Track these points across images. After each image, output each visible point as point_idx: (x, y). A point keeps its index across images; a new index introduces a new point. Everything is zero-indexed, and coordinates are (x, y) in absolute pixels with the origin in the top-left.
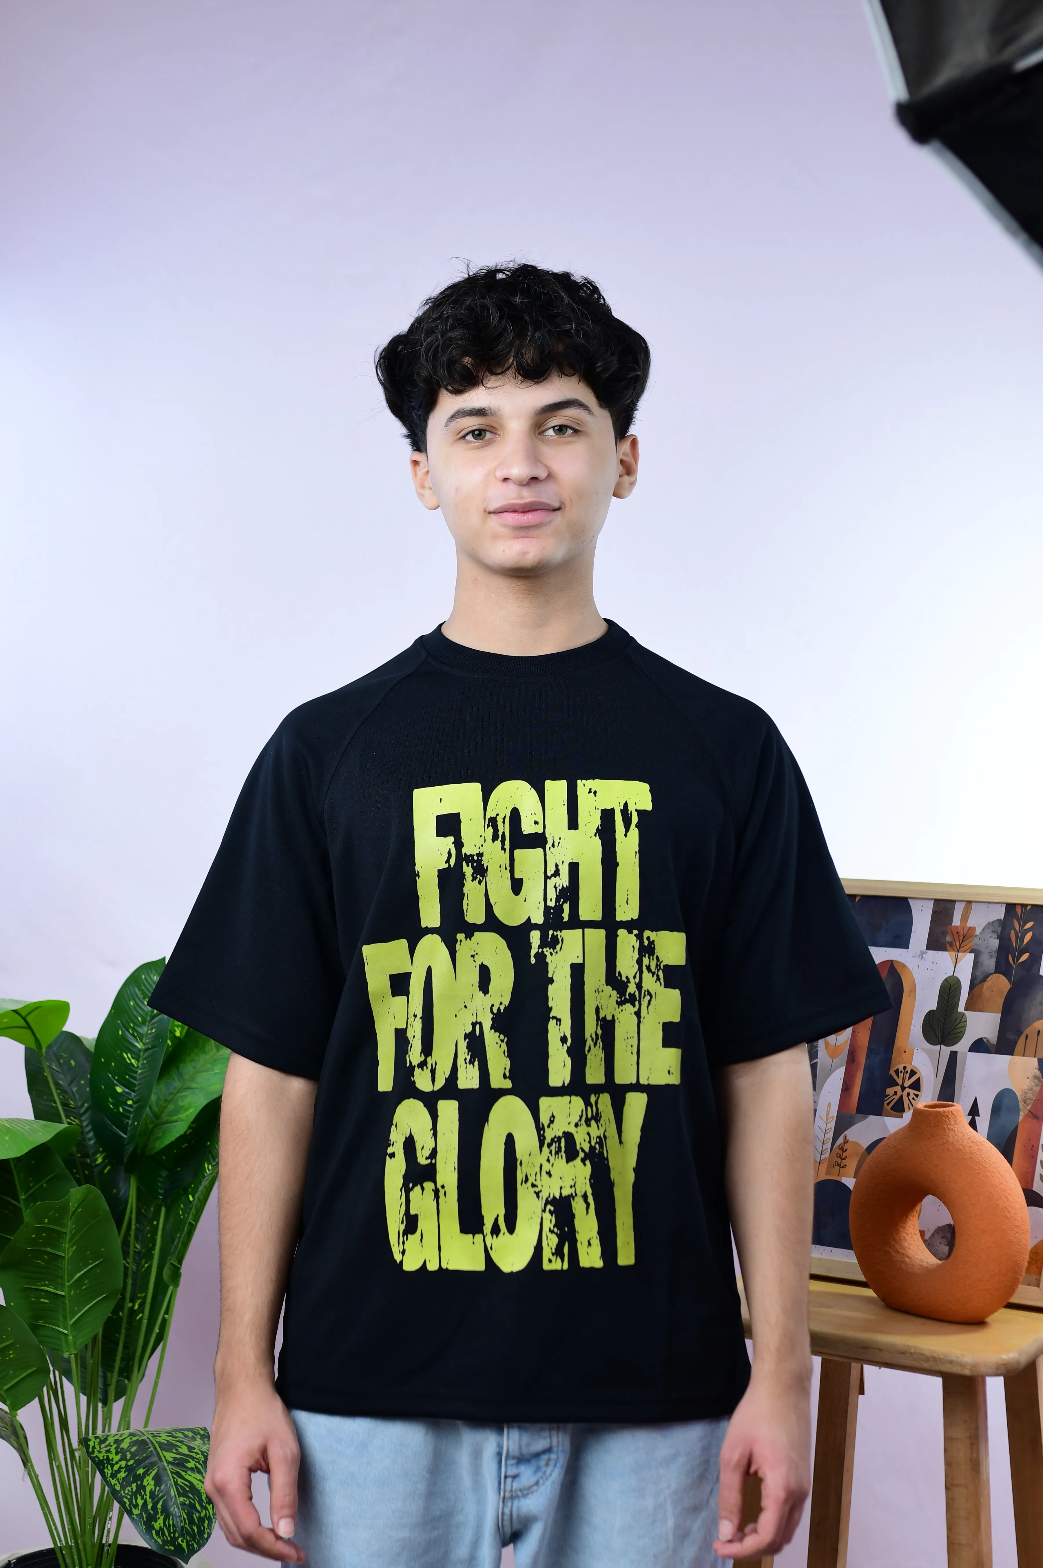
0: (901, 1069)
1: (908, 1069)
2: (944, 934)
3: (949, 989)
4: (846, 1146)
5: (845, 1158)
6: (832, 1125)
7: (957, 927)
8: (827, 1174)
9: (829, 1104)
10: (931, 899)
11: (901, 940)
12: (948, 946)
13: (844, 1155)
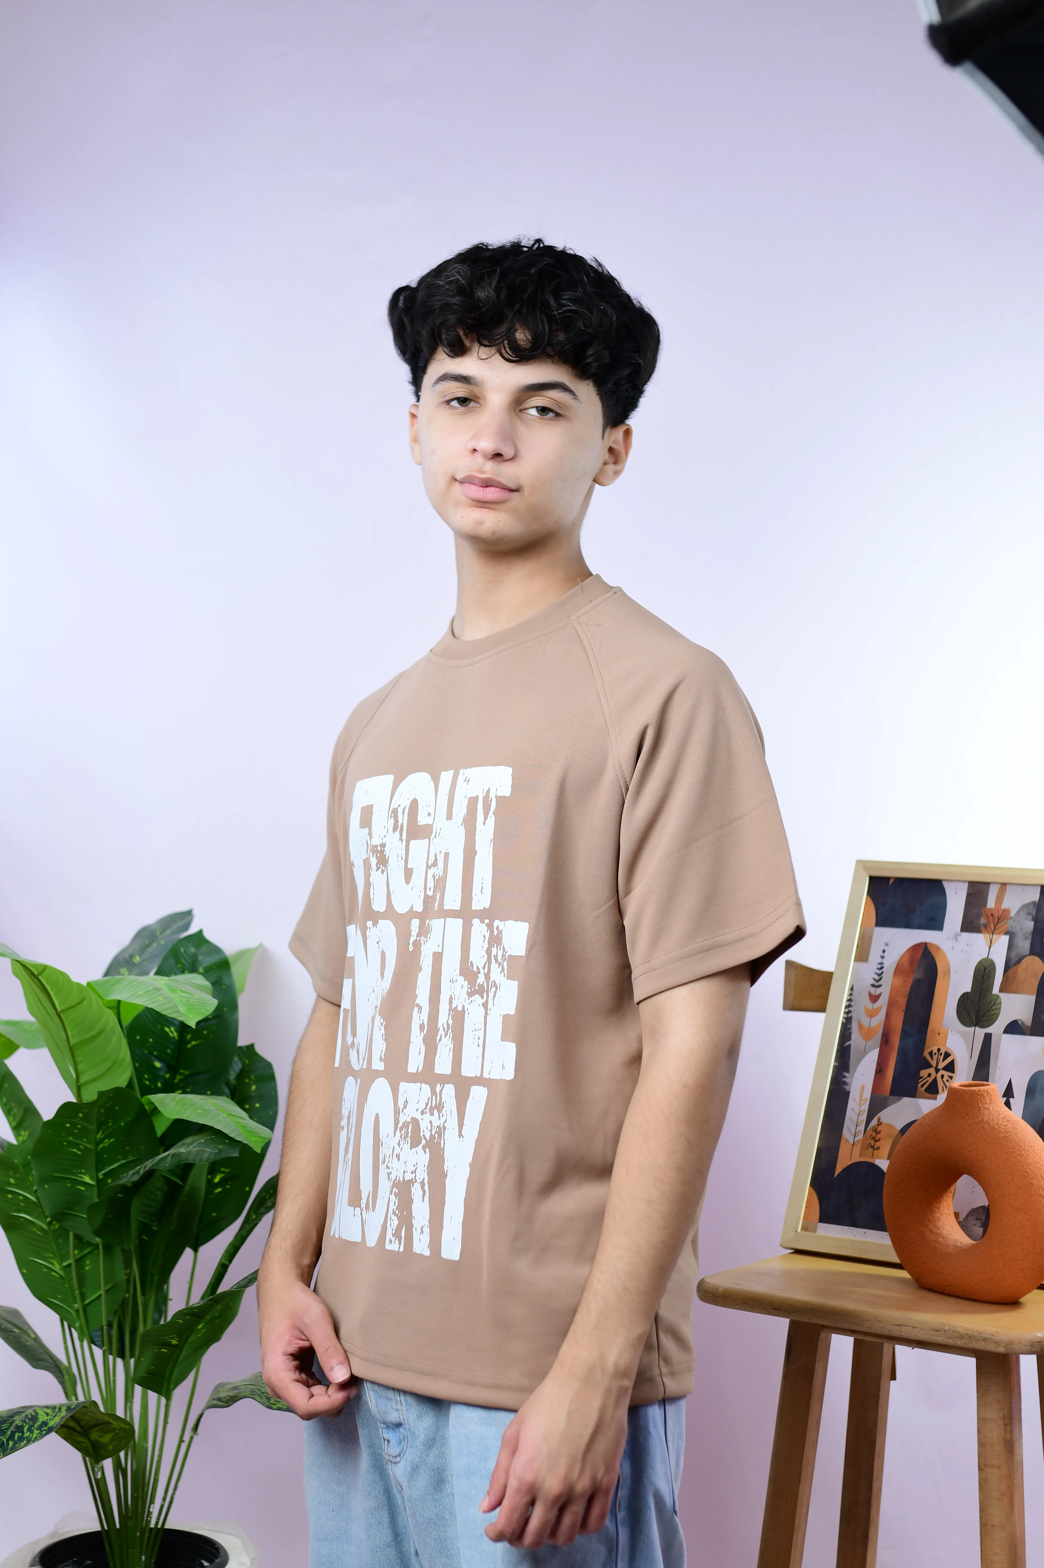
0: (935, 1050)
1: (943, 1051)
2: (979, 916)
3: (984, 972)
4: (880, 1128)
5: (879, 1140)
6: (866, 1107)
7: (991, 909)
8: (861, 1155)
9: (863, 1087)
10: (964, 881)
11: (935, 922)
12: (982, 928)
13: (878, 1137)
